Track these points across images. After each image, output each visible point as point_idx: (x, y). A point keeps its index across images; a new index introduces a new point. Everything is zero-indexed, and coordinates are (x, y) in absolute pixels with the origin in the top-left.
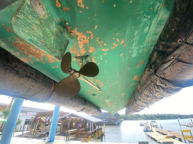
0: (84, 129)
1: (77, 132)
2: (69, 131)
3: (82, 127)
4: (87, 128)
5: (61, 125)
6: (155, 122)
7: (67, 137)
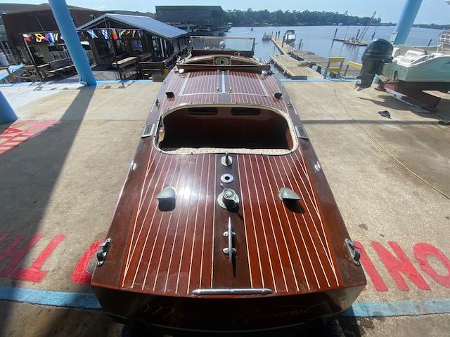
0: (150, 55)
1: (137, 63)
2: (119, 63)
3: (145, 51)
4: (155, 49)
5: (91, 48)
6: (293, 32)
7: (121, 75)
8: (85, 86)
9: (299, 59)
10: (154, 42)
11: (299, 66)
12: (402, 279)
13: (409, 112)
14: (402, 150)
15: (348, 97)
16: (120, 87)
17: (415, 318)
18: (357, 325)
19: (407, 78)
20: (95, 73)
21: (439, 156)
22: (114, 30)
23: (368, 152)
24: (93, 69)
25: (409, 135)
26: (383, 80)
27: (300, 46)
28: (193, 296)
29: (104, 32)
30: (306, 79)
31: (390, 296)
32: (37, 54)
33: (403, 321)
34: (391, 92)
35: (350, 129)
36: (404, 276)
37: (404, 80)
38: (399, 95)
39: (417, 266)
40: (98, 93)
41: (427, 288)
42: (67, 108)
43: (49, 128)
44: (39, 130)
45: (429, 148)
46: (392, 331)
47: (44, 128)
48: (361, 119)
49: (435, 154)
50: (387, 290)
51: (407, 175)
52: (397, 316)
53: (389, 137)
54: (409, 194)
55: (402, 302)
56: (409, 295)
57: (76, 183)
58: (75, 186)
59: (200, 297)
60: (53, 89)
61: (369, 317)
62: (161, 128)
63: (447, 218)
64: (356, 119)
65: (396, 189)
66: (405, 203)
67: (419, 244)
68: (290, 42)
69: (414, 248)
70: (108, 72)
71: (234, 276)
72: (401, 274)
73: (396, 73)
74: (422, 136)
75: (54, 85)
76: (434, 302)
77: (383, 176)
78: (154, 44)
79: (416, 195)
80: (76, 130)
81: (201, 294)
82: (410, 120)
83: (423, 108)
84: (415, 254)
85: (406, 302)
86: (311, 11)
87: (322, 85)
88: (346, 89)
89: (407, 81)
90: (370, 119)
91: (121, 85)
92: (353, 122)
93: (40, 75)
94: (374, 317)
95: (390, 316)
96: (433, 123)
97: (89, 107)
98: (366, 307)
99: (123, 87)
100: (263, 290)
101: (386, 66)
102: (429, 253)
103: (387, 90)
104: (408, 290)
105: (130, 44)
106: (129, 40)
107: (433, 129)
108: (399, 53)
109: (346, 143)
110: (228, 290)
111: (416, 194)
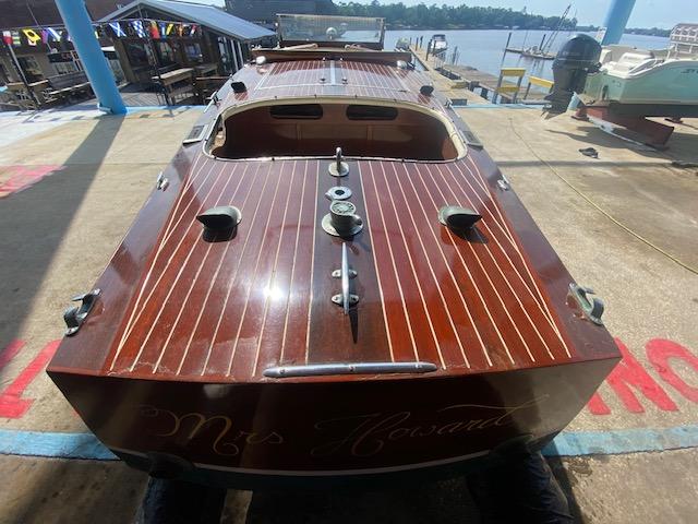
0: (214, 67)
1: (193, 78)
2: (163, 76)
3: (207, 61)
4: (224, 60)
5: (118, 55)
6: (443, 37)
7: (167, 97)
8: (108, 114)
9: (453, 77)
10: (221, 46)
11: (452, 88)
12: (632, 395)
13: (626, 150)
14: (618, 204)
15: (531, 129)
16: (166, 116)
17: (656, 455)
18: (564, 469)
19: (622, 96)
20: (123, 96)
21: (677, 212)
22: (153, 22)
23: (566, 207)
24: (121, 90)
25: (627, 183)
26: (585, 103)
27: (454, 57)
28: (264, 379)
29: (138, 26)
30: (465, 104)
31: (614, 421)
32: (31, 69)
33: (638, 460)
34: (597, 121)
35: (536, 175)
36: (634, 390)
37: (618, 99)
38: (609, 126)
39: (653, 374)
40: (129, 124)
41: (671, 407)
42: (75, 148)
43: (45, 178)
44: (27, 181)
45: (660, 201)
46: (621, 477)
47: (37, 177)
48: (553, 159)
49: (670, 208)
50: (608, 412)
51: (629, 239)
52: (628, 453)
53: (598, 185)
54: (635, 268)
55: (635, 431)
56: (644, 420)
57: (86, 260)
58: (84, 264)
59: (279, 380)
60: (55, 120)
61: (582, 456)
62: (221, 133)
63: (695, 300)
64: (545, 159)
65: (613, 261)
66: (629, 280)
67: (656, 340)
68: (439, 53)
69: (648, 347)
70: (146, 94)
71: (355, 341)
72: (630, 386)
73: (606, 88)
74: (649, 184)
75: (57, 114)
76: (685, 430)
77: (590, 241)
78: (222, 52)
79: (644, 269)
80: (91, 180)
81: (283, 375)
82: (627, 160)
83: (647, 145)
84: (649, 357)
85: (642, 430)
86: (470, 6)
87: (490, 112)
88: (529, 117)
89: (623, 102)
90: (566, 160)
91: (167, 112)
92: (541, 164)
93: (34, 99)
94: (591, 455)
95: (617, 454)
96: (663, 165)
97: (114, 144)
98: (576, 440)
99: (171, 116)
100: (418, 364)
101: (590, 79)
102: (670, 353)
103: (591, 118)
104: (643, 411)
105: (181, 49)
106: (179, 42)
107: (664, 174)
108: (610, 58)
109: (531, 194)
110: (341, 366)
111: (644, 267)
